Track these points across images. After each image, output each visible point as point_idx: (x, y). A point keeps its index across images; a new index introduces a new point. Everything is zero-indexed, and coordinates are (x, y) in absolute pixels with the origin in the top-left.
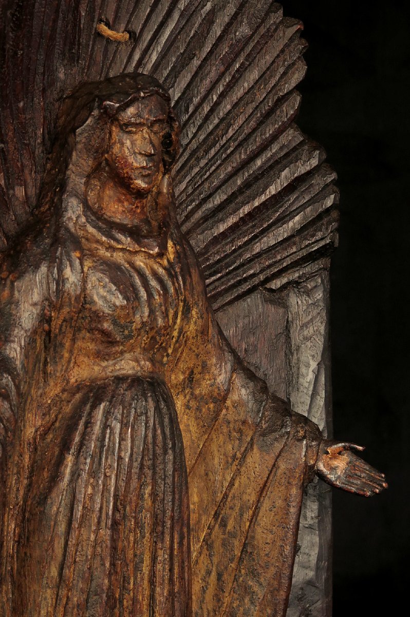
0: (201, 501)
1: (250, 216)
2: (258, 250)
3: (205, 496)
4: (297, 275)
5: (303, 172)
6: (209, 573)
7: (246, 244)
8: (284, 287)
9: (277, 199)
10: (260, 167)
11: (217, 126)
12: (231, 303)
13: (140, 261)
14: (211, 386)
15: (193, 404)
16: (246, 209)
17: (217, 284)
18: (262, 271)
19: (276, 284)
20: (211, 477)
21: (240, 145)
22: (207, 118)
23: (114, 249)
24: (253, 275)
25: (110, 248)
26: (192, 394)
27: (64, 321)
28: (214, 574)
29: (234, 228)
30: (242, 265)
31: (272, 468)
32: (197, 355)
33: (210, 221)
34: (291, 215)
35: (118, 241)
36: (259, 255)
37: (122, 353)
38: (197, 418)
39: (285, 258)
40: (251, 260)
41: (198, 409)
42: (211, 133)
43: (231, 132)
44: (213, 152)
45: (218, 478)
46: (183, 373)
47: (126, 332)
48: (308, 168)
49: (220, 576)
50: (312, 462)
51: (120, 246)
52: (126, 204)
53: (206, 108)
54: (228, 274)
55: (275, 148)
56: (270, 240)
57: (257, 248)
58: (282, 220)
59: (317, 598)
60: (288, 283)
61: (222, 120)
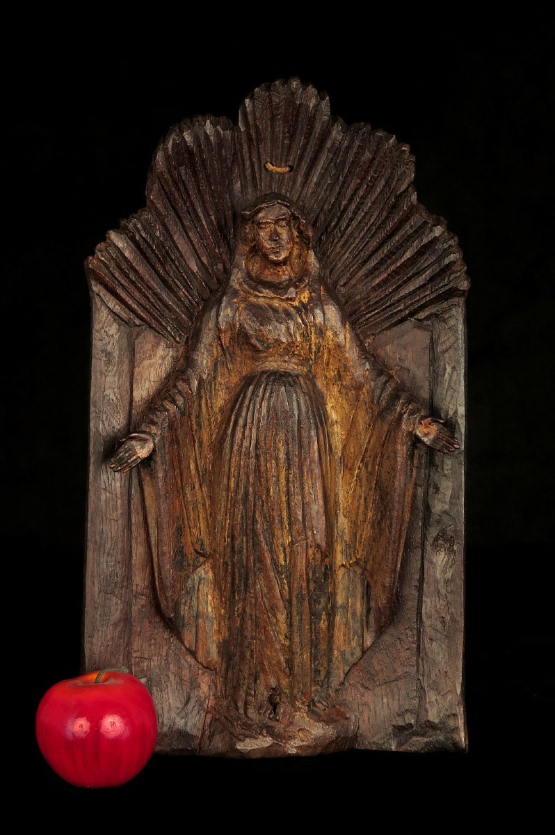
0: (355, 451)
1: (396, 272)
2: (403, 294)
3: (356, 448)
4: (435, 309)
5: (426, 242)
6: (360, 497)
7: (393, 291)
8: (427, 318)
9: (412, 261)
10: (398, 241)
11: (364, 217)
12: (387, 329)
13: (276, 303)
14: (352, 379)
15: (343, 390)
16: (392, 268)
17: (376, 316)
18: (406, 308)
19: (422, 315)
20: (359, 436)
21: (379, 228)
22: (355, 213)
23: (259, 297)
24: (401, 311)
25: (256, 296)
26: (342, 384)
27: (231, 339)
28: (363, 497)
29: (385, 281)
30: (393, 304)
31: (388, 432)
32: (339, 360)
33: (370, 278)
34: (424, 270)
35: (261, 292)
36: (404, 298)
37: (266, 357)
38: (347, 400)
39: (421, 299)
40: (398, 301)
41: (347, 394)
42: (360, 222)
43: (372, 220)
44: (362, 234)
45: (363, 437)
46: (334, 371)
47: (265, 345)
48: (430, 239)
49: (365, 499)
50: (411, 429)
51: (261, 295)
52: (271, 270)
53: (353, 207)
54: (383, 310)
55: (407, 227)
56: (411, 287)
57: (403, 293)
58: (418, 274)
59: (451, 523)
60: (431, 315)
61: (366, 213)
